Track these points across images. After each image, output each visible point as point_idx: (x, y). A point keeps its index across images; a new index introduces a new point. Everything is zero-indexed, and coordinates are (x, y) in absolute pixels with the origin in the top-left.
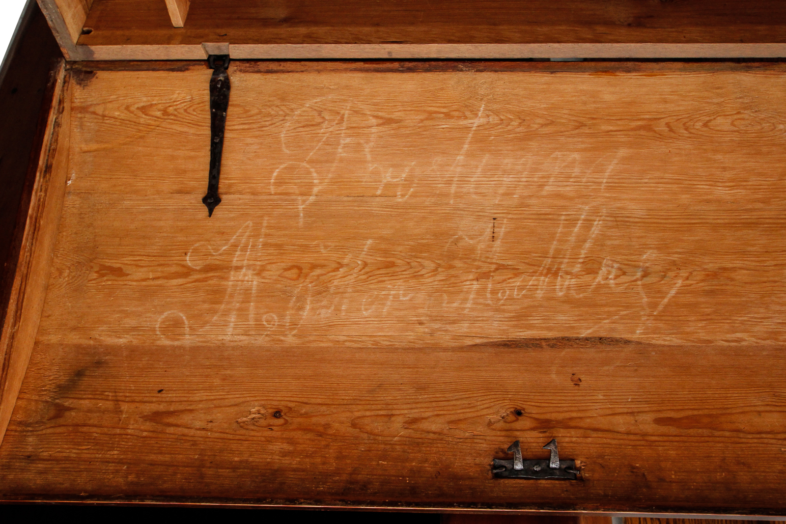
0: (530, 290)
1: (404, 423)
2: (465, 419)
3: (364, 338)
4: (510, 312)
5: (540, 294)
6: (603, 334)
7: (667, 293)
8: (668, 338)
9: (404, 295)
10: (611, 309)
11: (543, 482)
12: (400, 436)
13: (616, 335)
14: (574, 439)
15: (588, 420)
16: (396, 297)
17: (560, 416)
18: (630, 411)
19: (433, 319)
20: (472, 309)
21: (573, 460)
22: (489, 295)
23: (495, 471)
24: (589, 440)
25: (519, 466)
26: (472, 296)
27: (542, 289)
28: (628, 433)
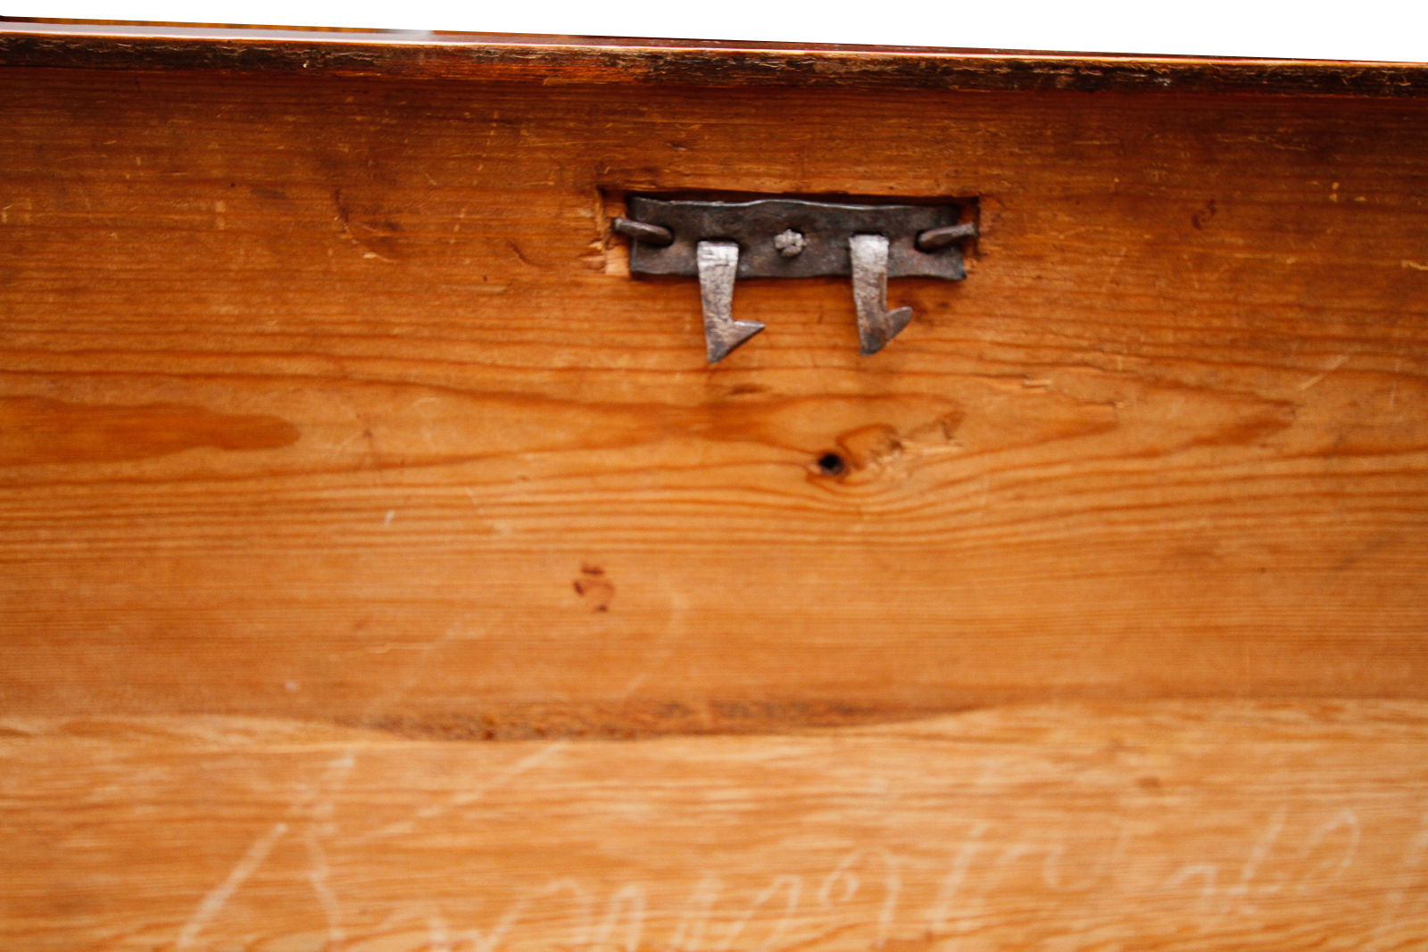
0: (742, 903)
1: (1284, 426)
2: (1044, 440)
3: (1367, 730)
4: (821, 829)
5: (707, 889)
6: (480, 752)
7: (234, 899)
8: (235, 740)
9: (1197, 881)
10: (444, 841)
11: (770, 185)
12: (1312, 372)
13: (427, 747)
14: (624, 361)
15: (560, 436)
16: (1229, 876)
17: (668, 451)
18: (391, 475)
19: (1105, 800)
20: (958, 834)
21: (637, 276)
22: (893, 883)
23: (965, 229)
24: (561, 359)
25: (870, 251)
26: (955, 880)
27: (697, 906)
28: (400, 386)
